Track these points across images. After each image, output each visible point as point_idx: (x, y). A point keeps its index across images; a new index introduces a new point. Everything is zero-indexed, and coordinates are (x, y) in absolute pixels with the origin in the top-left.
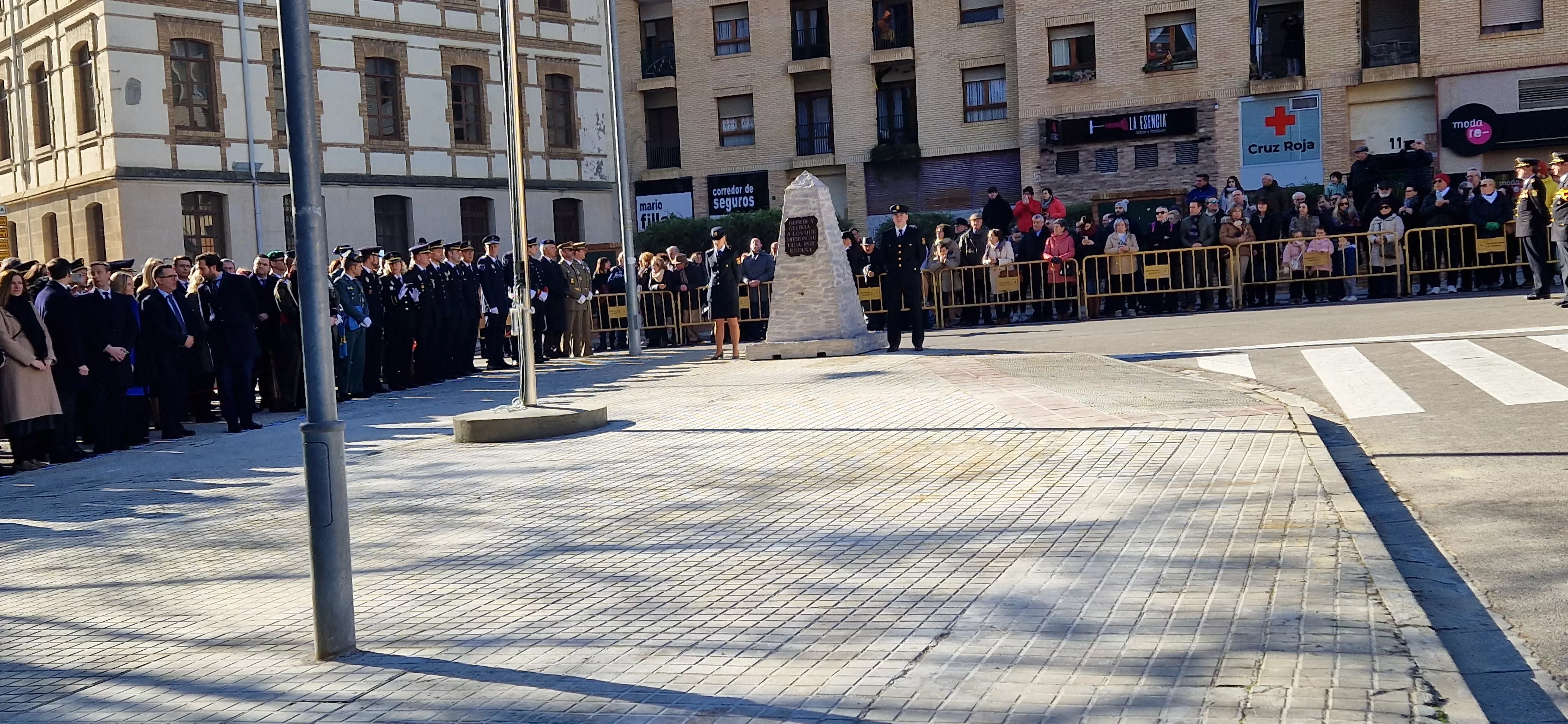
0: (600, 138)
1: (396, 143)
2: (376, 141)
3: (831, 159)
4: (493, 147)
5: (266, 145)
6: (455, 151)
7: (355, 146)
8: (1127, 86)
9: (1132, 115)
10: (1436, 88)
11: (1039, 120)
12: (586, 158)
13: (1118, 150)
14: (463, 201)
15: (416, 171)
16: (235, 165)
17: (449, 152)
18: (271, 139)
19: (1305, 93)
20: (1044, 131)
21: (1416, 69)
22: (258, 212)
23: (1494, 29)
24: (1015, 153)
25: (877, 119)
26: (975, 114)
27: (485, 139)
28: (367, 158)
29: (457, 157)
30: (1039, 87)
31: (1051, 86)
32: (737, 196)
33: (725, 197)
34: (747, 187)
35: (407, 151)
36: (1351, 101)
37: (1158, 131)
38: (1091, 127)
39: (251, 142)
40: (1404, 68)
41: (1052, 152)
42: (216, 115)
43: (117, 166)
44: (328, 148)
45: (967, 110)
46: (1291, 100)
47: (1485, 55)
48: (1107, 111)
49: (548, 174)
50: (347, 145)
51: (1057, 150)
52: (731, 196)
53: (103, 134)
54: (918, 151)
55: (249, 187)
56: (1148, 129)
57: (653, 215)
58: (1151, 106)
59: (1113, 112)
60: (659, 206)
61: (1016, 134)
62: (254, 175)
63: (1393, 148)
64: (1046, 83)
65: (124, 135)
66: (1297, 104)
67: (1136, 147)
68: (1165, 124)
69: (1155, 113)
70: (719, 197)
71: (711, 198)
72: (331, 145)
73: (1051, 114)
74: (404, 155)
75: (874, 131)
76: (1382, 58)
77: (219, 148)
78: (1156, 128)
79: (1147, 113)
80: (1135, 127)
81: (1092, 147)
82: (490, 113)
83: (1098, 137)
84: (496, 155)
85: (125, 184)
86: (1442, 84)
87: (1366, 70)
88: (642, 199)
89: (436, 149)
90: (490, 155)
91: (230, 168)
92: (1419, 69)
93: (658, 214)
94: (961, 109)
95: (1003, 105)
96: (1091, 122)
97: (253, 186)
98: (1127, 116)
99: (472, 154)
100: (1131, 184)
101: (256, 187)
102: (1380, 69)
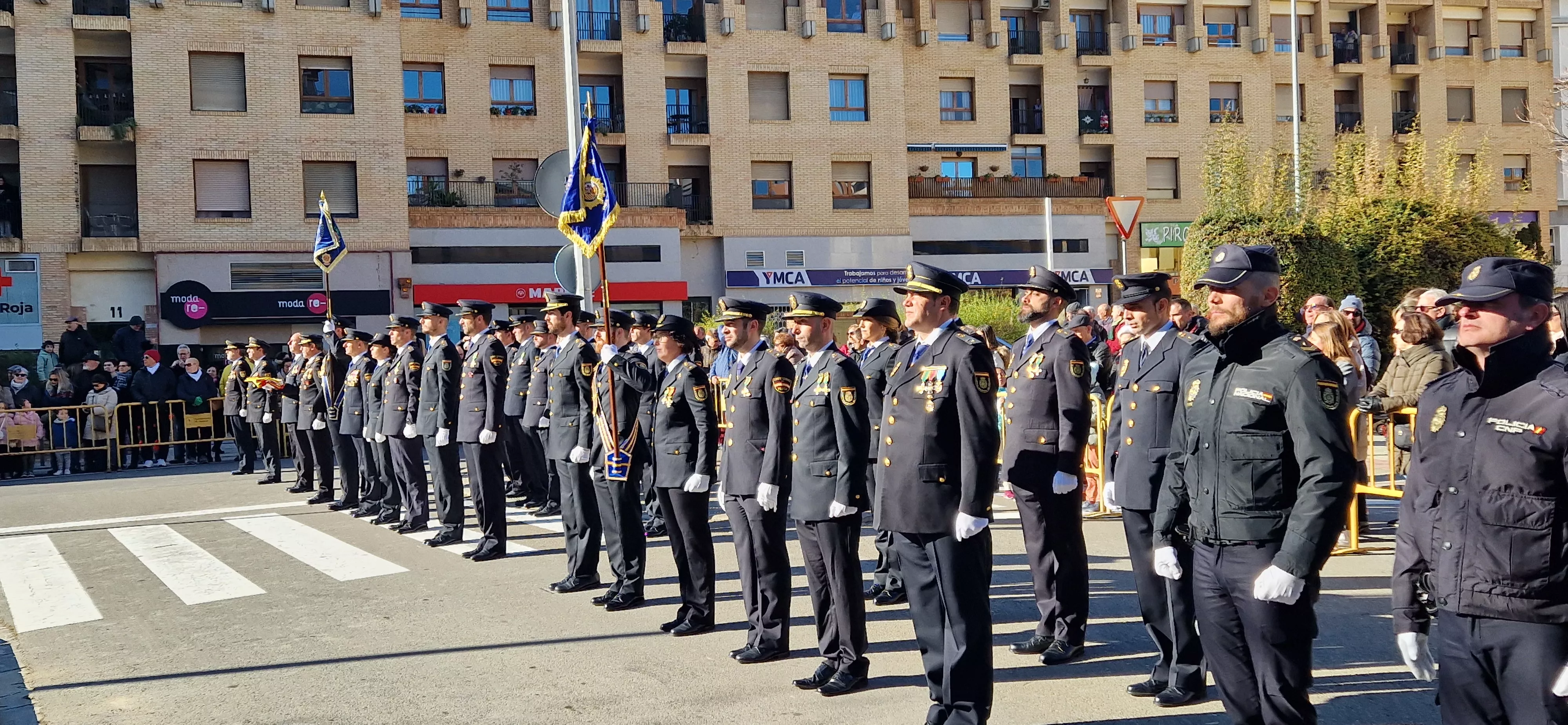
10: (155, 263)
19: (23, 256)
21: (136, 244)
23: (208, 213)
36: (71, 268)
40: (123, 241)
46: (7, 262)
47: (201, 237)
63: (114, 316)
66: (14, 266)
76: (102, 229)
86: (161, 259)
87: (85, 239)
92: (139, 244)
102: (100, 239)
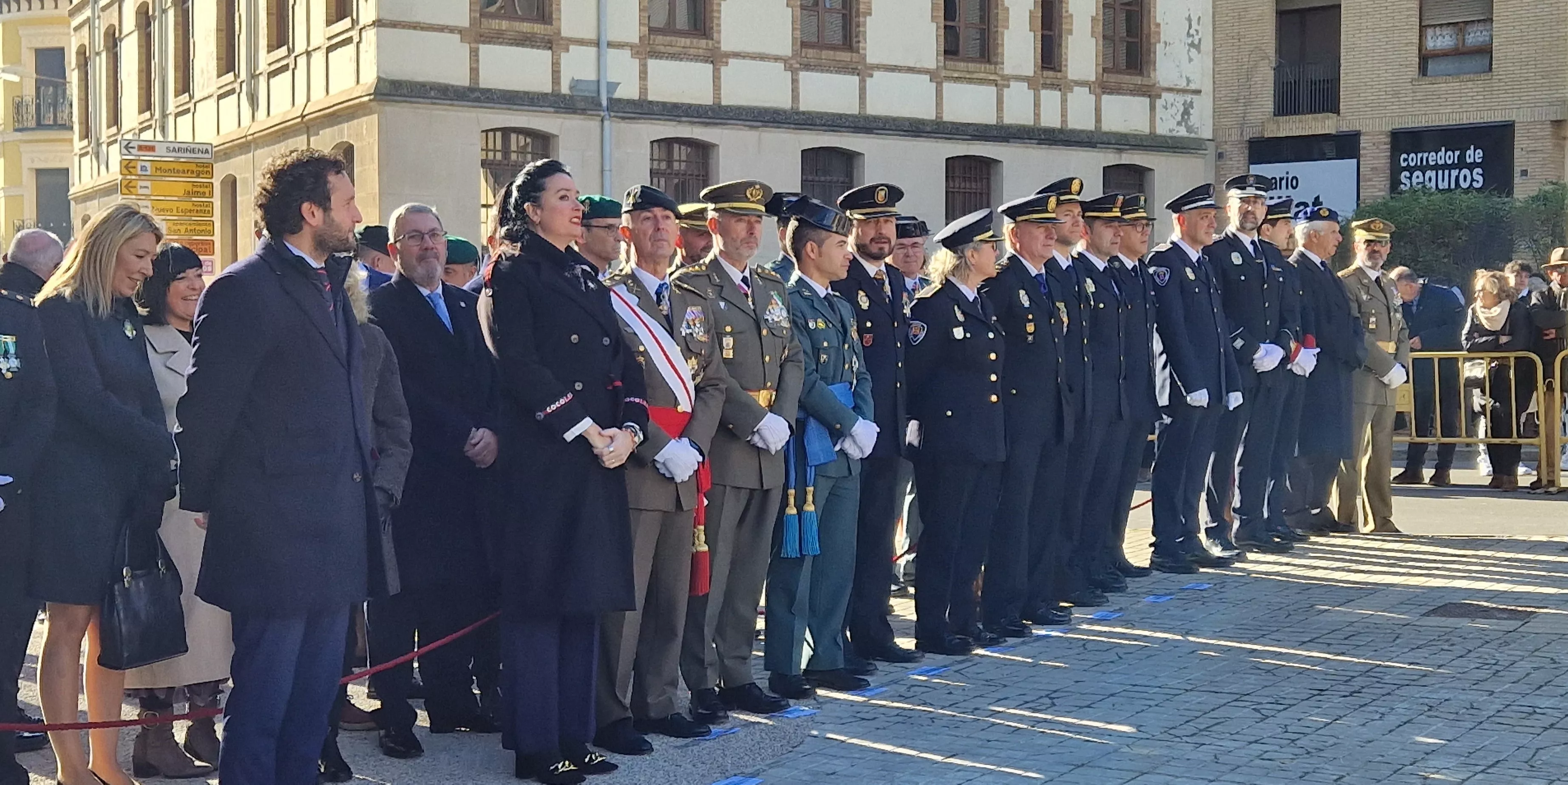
0: (1190, 60)
1: (845, 56)
2: (811, 52)
4: (1008, 69)
5: (627, 53)
6: (944, 73)
7: (777, 59)
12: (1164, 95)
14: (951, 163)
15: (874, 108)
16: (575, 84)
17: (933, 75)
18: (637, 41)
27: (996, 55)
28: (795, 81)
29: (946, 85)
32: (1450, 167)
33: (1423, 169)
34: (1470, 152)
35: (863, 71)
39: (604, 45)
43: (379, 79)
44: (731, 61)
49: (1098, 120)
50: (763, 57)
52: (1437, 168)
53: (362, 22)
55: (594, 124)
60: (1293, 182)
62: (604, 103)
65: (392, 24)
70: (1411, 170)
71: (1396, 170)
72: (737, 55)
74: (856, 79)
77: (549, 52)
82: (1007, 10)
84: (1012, 83)
85: (394, 109)
89: (911, 70)
90: (1001, 83)
91: (565, 89)
97: (602, 121)
99: (971, 81)
101: (606, 123)
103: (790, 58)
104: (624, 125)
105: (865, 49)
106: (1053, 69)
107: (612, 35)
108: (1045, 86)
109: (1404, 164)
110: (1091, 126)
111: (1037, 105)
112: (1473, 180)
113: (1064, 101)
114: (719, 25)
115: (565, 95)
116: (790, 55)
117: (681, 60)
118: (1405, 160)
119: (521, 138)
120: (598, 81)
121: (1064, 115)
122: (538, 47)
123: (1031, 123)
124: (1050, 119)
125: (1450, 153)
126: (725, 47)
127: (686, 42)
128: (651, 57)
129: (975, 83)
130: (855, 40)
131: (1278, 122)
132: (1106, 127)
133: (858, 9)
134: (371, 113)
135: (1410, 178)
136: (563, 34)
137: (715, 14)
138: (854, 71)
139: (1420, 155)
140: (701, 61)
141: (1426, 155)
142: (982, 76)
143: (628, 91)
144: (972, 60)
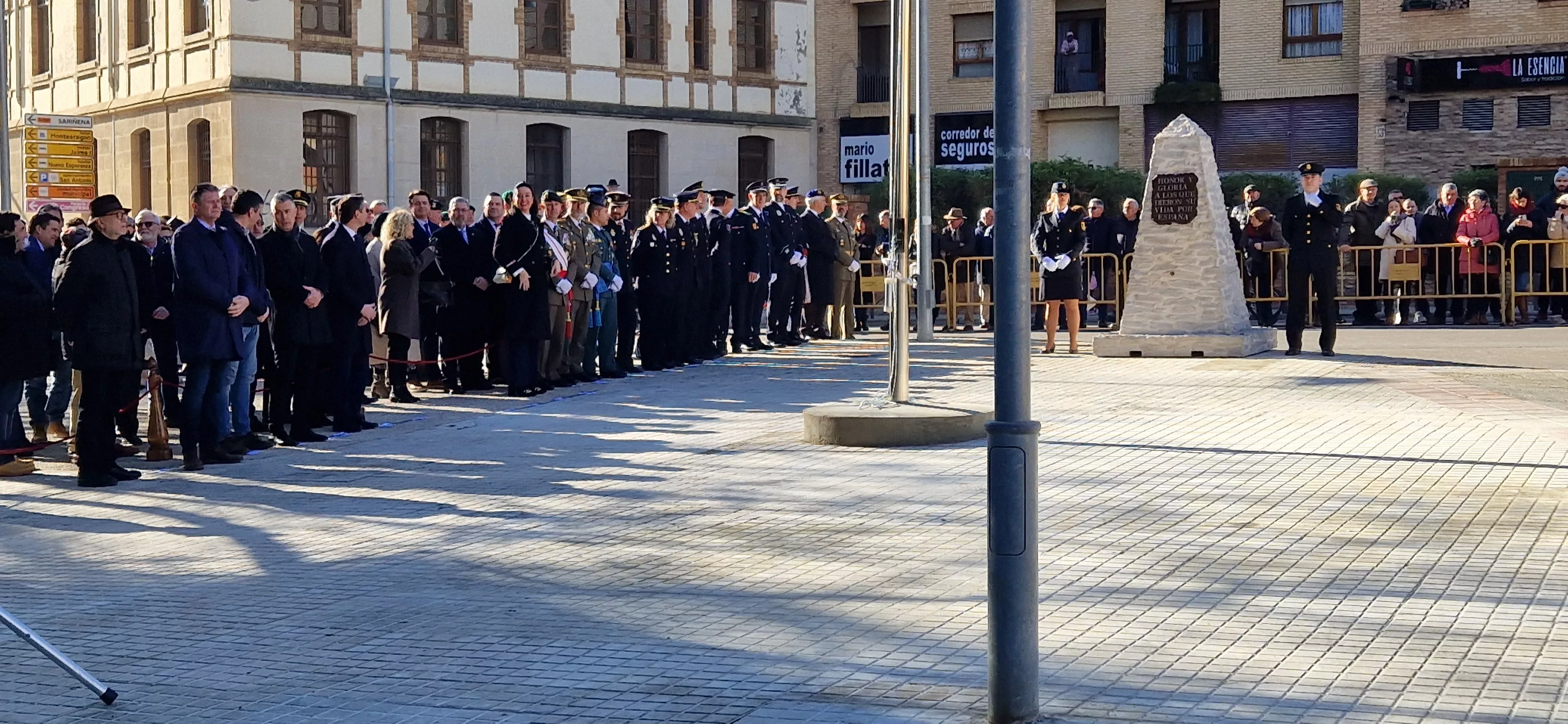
0: (799, 61)
1: (557, 59)
2: (532, 56)
3: (1101, 99)
4: (670, 68)
5: (404, 57)
6: (626, 71)
7: (508, 61)
8: (1514, 17)
9: (1517, 57)
11: (1390, 57)
12: (781, 86)
13: (1495, 102)
14: (632, 134)
15: (577, 96)
16: (367, 79)
17: (618, 72)
18: (410, 48)
20: (1394, 73)
22: (390, 137)
24: (1351, 101)
25: (1165, 49)
26: (1298, 47)
27: (662, 58)
28: (521, 77)
29: (627, 80)
30: (1389, 14)
31: (1406, 14)
32: (971, 141)
33: (957, 141)
34: (987, 130)
35: (568, 69)
37: (1552, 78)
38: (1459, 70)
39: (387, 51)
41: (1403, 101)
42: (348, 17)
43: (231, 76)
44: (475, 62)
45: (1288, 41)
48: (1483, 49)
49: (735, 104)
50: (497, 60)
51: (1409, 98)
52: (965, 141)
53: (217, 36)
54: (1218, 92)
55: (382, 107)
56: (1538, 76)
57: (862, 161)
58: (1545, 45)
59: (1492, 51)
60: (870, 150)
61: (1356, 76)
62: (388, 92)
64: (1399, 10)
65: (243, 38)
67: (1520, 99)
68: (1562, 70)
69: (1549, 55)
70: (948, 142)
71: (937, 144)
72: (480, 58)
73: (1404, 53)
74: (564, 74)
75: (1160, 64)
77: (349, 57)
78: (1550, 75)
79: (1538, 54)
80: (1520, 72)
81: (1461, 97)
82: (669, 26)
83: (1466, 84)
84: (674, 78)
85: (241, 97)
88: (847, 141)
89: (603, 69)
90: (666, 78)
91: (360, 83)
93: (867, 161)
94: (1279, 41)
95: (1338, 37)
96: (1459, 64)
97: (387, 105)
98: (1511, 57)
99: (645, 76)
100: (1511, 147)
101: (390, 107)
103: (518, 60)
104: (402, 108)
105: (569, 54)
106: (702, 68)
107: (393, 43)
108: (697, 80)
109: (943, 138)
110: (729, 109)
111: (691, 94)
112: (988, 150)
113: (710, 91)
114: (467, 37)
115: (360, 87)
116: (517, 58)
117: (441, 61)
118: (944, 135)
119: (330, 117)
120: (384, 77)
121: (710, 101)
122: (342, 53)
123: (688, 106)
124: (701, 104)
125: (973, 131)
126: (472, 53)
127: (443, 49)
128: (420, 60)
129: (648, 78)
130: (562, 47)
131: (860, 107)
132: (740, 109)
133: (565, 26)
134: (226, 100)
135: (948, 148)
136: (359, 44)
137: (465, 30)
138: (563, 70)
139: (954, 132)
140: (455, 62)
141: (957, 132)
142: (653, 73)
143: (406, 84)
144: (645, 62)
